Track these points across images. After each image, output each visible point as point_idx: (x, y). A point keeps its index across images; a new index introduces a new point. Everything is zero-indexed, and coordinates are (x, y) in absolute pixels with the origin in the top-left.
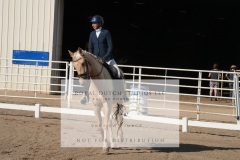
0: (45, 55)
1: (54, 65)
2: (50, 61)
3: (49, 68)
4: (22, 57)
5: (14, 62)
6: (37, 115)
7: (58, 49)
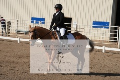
0: (107, 24)
1: (112, 28)
2: (110, 26)
3: (110, 30)
4: (97, 25)
5: (94, 27)
6: (104, 52)
7: (114, 21)
